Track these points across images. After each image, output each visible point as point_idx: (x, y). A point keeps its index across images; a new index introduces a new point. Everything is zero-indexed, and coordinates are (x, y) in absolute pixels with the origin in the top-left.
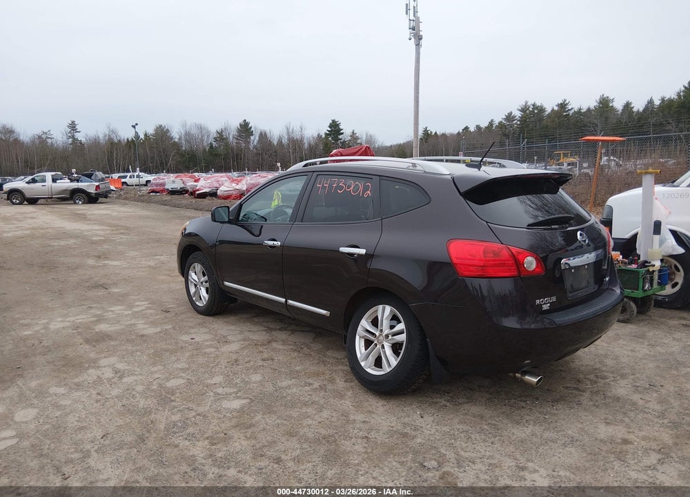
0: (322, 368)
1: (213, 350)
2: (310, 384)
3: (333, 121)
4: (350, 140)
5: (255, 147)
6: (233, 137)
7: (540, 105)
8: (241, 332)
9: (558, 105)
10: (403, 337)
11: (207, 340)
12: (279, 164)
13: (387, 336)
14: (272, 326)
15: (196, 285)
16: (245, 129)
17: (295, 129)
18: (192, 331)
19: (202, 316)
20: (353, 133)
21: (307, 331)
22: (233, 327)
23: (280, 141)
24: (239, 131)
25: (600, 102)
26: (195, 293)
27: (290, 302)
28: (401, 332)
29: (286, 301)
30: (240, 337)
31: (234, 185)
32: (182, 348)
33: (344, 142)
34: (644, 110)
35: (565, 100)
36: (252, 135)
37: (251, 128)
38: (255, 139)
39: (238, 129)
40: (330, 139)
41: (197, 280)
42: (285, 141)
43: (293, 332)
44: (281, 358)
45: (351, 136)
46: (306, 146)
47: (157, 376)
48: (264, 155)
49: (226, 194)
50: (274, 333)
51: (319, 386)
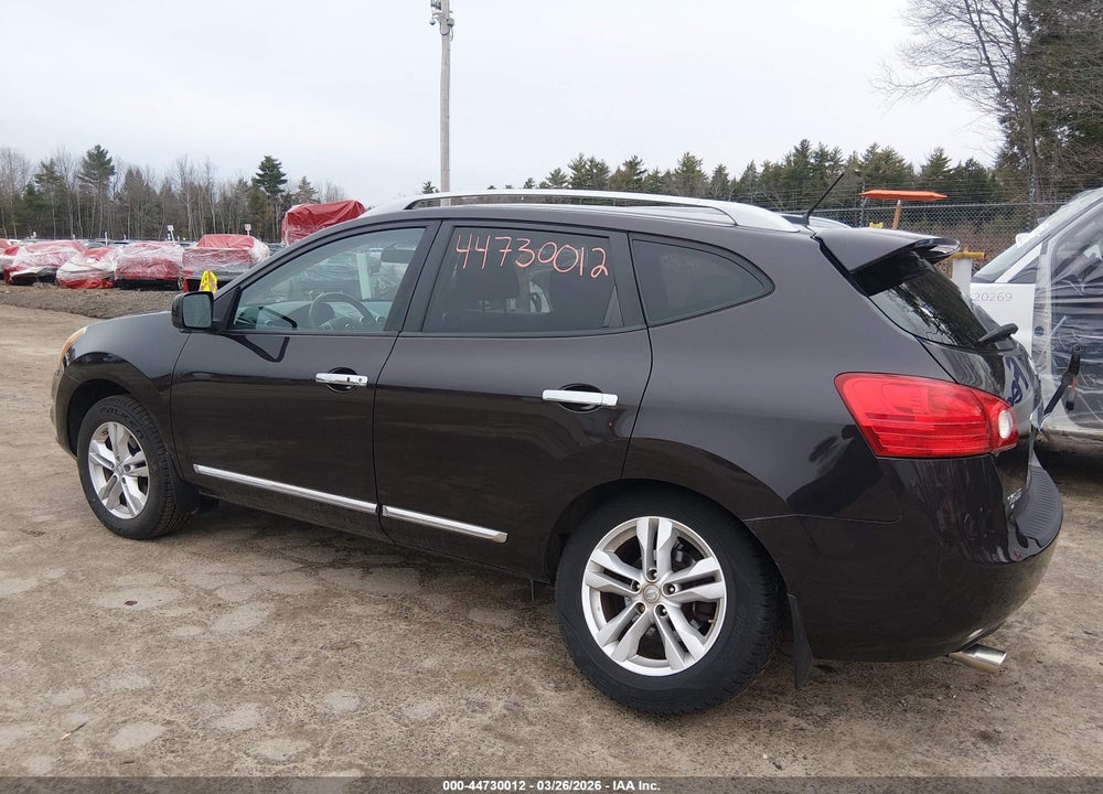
0: (484, 660)
1: (195, 631)
2: (483, 706)
3: (268, 159)
4: (298, 194)
5: (117, 195)
6: (75, 176)
7: (600, 161)
8: (246, 579)
9: (626, 164)
10: (717, 590)
11: (170, 605)
12: (171, 228)
13: (668, 587)
14: (311, 559)
15: (108, 473)
16: (99, 163)
17: (196, 167)
18: (120, 581)
19: (130, 542)
20: (304, 181)
21: (396, 566)
22: (218, 567)
23: (167, 189)
24: (86, 165)
25: (684, 164)
26: (108, 490)
27: (391, 510)
28: (709, 579)
29: (379, 509)
30: (248, 591)
31: (90, 260)
32: (112, 630)
33: (289, 196)
34: (743, 179)
35: (636, 157)
36: (113, 173)
37: (110, 160)
38: (117, 182)
39: (86, 162)
40: (262, 188)
41: (114, 460)
42: (176, 188)
43: (367, 569)
44: (372, 638)
45: (300, 187)
46: (217, 199)
47: (76, 719)
48: (136, 211)
49: (73, 277)
50: (322, 574)
51: (506, 708)
